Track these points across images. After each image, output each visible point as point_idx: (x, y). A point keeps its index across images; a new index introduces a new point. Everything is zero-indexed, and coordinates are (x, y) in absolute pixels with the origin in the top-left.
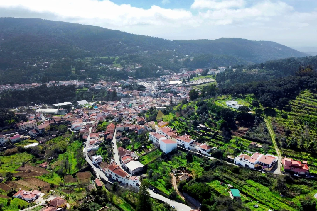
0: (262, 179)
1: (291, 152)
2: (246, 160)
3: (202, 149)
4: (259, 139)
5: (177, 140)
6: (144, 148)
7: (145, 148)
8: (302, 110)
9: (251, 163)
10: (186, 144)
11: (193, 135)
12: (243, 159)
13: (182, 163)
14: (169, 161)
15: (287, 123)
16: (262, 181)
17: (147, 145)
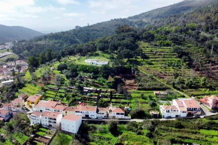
0: (213, 125)
1: (192, 91)
2: (174, 111)
3: (118, 114)
4: (157, 87)
5: (76, 112)
6: (35, 137)
7: (37, 136)
8: (156, 56)
9: (183, 112)
10: (92, 114)
11: (87, 101)
12: (170, 111)
13: (111, 139)
14: (90, 142)
15: (158, 68)
16: (214, 127)
17: (36, 131)
